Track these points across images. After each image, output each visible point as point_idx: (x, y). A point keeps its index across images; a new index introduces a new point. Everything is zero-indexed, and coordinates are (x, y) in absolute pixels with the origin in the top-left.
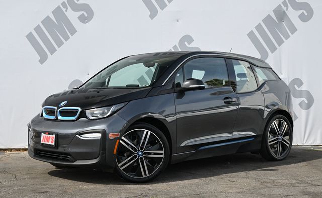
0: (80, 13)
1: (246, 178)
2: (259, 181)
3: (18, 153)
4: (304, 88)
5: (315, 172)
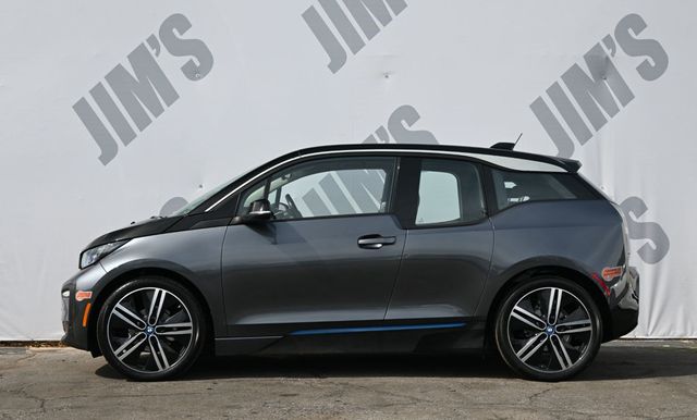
0: (185, 59)
1: (533, 411)
3: (54, 351)
4: (648, 217)
5: (678, 398)
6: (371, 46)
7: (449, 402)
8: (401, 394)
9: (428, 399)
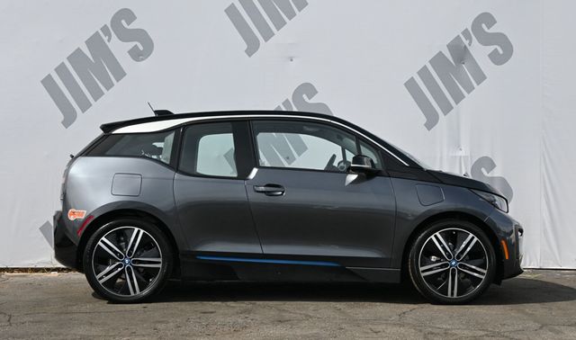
0: (131, 45)
1: (401, 325)
2: (421, 331)
3: (24, 276)
4: (496, 173)
5: (516, 315)
6: (280, 36)
7: (335, 318)
8: (298, 312)
9: (318, 316)
